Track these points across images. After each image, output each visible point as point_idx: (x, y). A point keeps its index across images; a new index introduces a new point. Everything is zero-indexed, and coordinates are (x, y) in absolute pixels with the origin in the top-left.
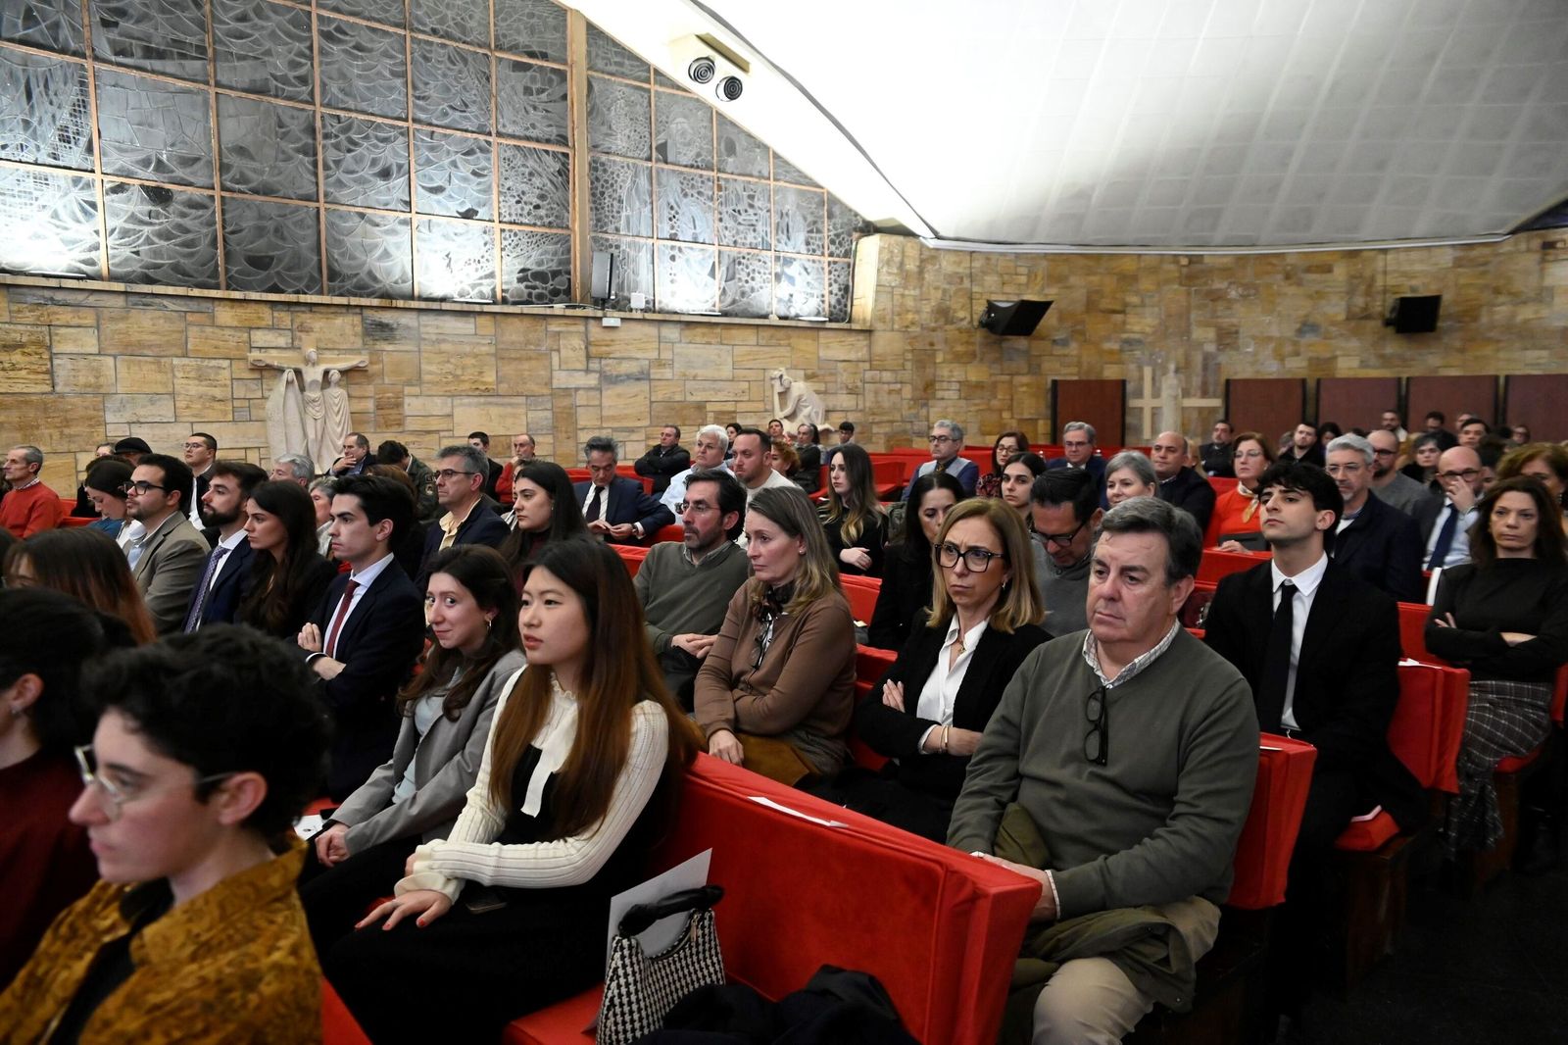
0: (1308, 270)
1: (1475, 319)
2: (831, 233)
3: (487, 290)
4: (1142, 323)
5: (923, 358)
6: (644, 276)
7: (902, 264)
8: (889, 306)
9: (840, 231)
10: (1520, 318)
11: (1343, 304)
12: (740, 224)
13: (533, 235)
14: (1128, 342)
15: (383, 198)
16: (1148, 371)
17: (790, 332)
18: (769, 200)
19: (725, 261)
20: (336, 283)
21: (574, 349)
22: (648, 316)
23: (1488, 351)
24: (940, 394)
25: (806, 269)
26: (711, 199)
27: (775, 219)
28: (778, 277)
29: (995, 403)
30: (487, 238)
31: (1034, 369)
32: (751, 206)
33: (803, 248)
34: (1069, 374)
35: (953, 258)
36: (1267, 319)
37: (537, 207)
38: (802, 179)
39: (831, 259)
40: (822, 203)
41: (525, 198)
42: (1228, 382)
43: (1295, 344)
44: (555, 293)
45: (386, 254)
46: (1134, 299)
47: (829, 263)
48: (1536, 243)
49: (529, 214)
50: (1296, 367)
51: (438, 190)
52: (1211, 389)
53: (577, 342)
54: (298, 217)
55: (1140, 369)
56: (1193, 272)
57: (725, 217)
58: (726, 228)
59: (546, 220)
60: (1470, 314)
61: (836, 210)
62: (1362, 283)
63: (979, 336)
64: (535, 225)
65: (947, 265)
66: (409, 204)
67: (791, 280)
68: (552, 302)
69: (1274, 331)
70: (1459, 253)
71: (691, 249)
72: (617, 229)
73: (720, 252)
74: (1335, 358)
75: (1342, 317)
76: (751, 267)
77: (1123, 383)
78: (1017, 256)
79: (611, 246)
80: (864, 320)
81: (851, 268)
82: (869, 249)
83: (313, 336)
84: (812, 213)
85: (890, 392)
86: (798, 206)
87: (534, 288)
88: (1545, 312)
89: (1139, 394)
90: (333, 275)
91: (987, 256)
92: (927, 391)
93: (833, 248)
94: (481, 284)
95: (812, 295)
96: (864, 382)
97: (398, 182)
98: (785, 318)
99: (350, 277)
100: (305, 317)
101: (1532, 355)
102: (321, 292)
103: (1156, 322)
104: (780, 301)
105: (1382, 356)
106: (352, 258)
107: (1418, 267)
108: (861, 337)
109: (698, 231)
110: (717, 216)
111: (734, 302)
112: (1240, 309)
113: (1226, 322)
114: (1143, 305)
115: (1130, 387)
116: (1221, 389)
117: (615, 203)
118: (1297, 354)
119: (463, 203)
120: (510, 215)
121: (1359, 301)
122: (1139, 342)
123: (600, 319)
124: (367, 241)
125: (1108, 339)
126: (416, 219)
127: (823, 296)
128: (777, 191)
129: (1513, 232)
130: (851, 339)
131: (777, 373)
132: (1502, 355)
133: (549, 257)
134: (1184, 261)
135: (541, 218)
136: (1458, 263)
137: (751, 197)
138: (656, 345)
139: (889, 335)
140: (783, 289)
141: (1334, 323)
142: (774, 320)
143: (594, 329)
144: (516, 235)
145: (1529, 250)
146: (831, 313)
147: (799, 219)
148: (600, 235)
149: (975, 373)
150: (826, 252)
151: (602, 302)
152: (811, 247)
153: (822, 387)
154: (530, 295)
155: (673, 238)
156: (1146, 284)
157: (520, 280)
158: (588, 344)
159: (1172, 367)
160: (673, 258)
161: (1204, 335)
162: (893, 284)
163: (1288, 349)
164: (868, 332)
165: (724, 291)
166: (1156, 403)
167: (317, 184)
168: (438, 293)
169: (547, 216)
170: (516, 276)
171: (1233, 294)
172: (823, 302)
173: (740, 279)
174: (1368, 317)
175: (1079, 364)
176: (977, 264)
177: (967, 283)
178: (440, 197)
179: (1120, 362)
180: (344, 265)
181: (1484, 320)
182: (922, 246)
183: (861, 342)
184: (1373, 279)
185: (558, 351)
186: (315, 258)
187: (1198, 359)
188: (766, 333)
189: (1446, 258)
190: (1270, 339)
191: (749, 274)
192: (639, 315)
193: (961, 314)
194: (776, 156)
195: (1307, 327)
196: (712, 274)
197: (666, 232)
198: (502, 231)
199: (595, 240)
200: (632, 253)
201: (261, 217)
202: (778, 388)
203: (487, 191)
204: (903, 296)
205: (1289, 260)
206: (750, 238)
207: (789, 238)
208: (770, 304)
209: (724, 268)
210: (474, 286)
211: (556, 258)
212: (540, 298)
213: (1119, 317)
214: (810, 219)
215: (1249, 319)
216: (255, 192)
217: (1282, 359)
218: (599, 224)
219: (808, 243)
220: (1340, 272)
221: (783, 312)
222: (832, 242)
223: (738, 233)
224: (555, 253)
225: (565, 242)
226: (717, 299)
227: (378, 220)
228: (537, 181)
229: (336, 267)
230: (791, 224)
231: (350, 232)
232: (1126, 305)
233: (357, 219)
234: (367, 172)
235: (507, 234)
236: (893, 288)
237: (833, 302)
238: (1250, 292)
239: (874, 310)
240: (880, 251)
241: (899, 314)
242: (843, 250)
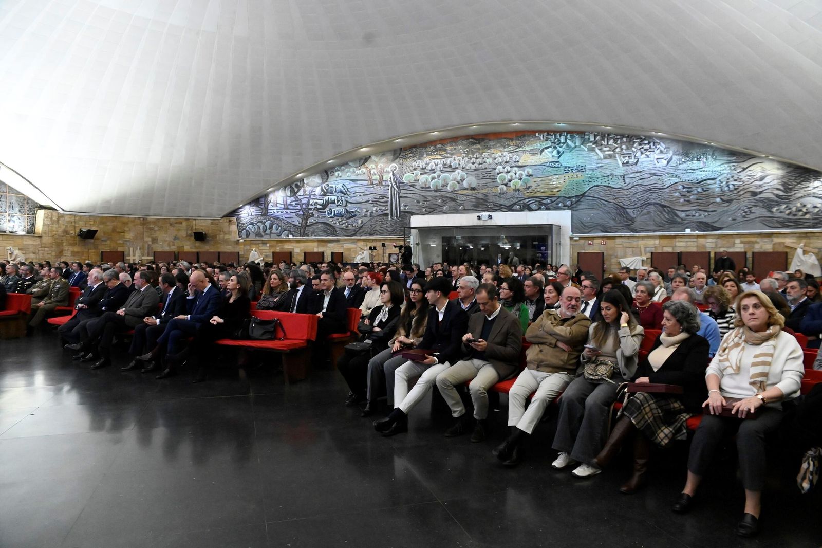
0: (176, 223)
1: (216, 237)
2: (28, 208)
4: (129, 236)
5: (59, 244)
7: (51, 218)
8: (47, 230)
9: (31, 207)
10: (225, 238)
11: (185, 233)
14: (126, 241)
16: (131, 249)
17: (14, 237)
18: (6, 199)
23: (219, 246)
24: (65, 254)
25: (19, 218)
27: (8, 204)
28: (9, 221)
29: (83, 257)
31: (96, 248)
33: (18, 213)
34: (107, 249)
35: (69, 216)
36: (165, 236)
38: (18, 193)
40: (24, 200)
42: (154, 252)
43: (173, 242)
46: (127, 229)
47: (27, 217)
48: (228, 220)
50: (174, 248)
52: (150, 254)
55: (129, 248)
56: (144, 222)
60: (215, 236)
61: (30, 202)
62: (190, 227)
63: (77, 238)
65: (67, 218)
67: (14, 221)
69: (167, 239)
70: (212, 221)
74: (183, 246)
75: (185, 236)
77: (123, 252)
78: (90, 216)
80: (39, 233)
81: (35, 218)
82: (41, 214)
84: (21, 202)
85: (48, 254)
86: (16, 201)
88: (230, 237)
89: (129, 255)
91: (80, 216)
92: (61, 253)
93: (28, 212)
95: (21, 226)
96: (38, 251)
101: (229, 247)
103: (133, 236)
104: (10, 227)
105: (195, 246)
107: (204, 224)
108: (38, 238)
112: (158, 233)
113: (154, 236)
114: (130, 230)
115: (126, 253)
116: (153, 254)
118: (174, 245)
121: (189, 232)
122: (129, 241)
125: (119, 240)
127: (25, 226)
128: (9, 196)
129: (223, 217)
130: (34, 239)
131: (9, 248)
132: (222, 247)
134: (142, 219)
136: (212, 223)
139: (48, 238)
140: (11, 224)
141: (184, 237)
142: (8, 233)
145: (226, 222)
146: (28, 231)
147: (17, 204)
149: (76, 249)
150: (26, 213)
153: (24, 252)
156: (131, 225)
159: (139, 248)
161: (148, 239)
162: (49, 224)
163: (171, 244)
164: (40, 237)
166: (134, 258)
171: (156, 228)
172: (25, 228)
174: (191, 236)
175: (110, 246)
176: (77, 218)
177: (73, 224)
179: (123, 246)
181: (218, 238)
182: (59, 213)
183: (38, 240)
184: (192, 226)
187: (147, 246)
188: (6, 237)
189: (209, 222)
190: (167, 241)
193: (72, 232)
194: (9, 186)
195: (176, 238)
202: (9, 252)
204: (52, 227)
205: (171, 220)
207: (13, 210)
208: (6, 228)
213: (123, 234)
214: (20, 204)
215: (161, 235)
217: (170, 247)
219: (20, 211)
220: (184, 224)
221: (11, 231)
222: (28, 211)
230: (14, 206)
232: (125, 230)
237: (28, 228)
238: (161, 228)
239: (42, 231)
240: (45, 214)
241: (51, 232)
242: (32, 213)
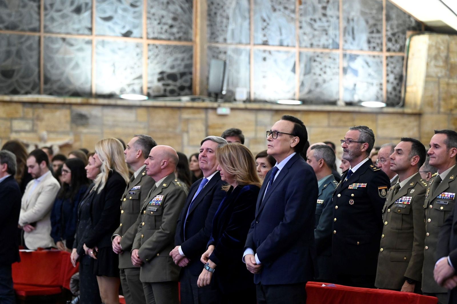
2: (389, 33)
3: (137, 88)
6: (243, 74)
7: (447, 58)
8: (436, 93)
9: (396, 30)
12: (315, 30)
13: (167, 47)
15: (77, 26)
17: (355, 116)
18: (338, 9)
19: (304, 59)
20: (48, 86)
21: (198, 131)
22: (249, 106)
25: (367, 63)
26: (294, 11)
27: (343, 24)
28: (345, 70)
30: (138, 50)
32: (325, 15)
33: (365, 46)
37: (171, 26)
39: (388, 54)
40: (381, 9)
41: (164, 20)
44: (182, 88)
45: (77, 66)
47: (387, 57)
49: (166, 31)
51: (108, 19)
53: (200, 126)
54: (28, 43)
57: (304, 25)
58: (305, 34)
59: (177, 36)
61: (394, 14)
64: (169, 40)
66: (91, 29)
67: (355, 72)
68: (179, 95)
71: (278, 51)
72: (225, 40)
73: (300, 53)
76: (323, 64)
79: (220, 52)
80: (415, 105)
81: (404, 61)
82: (420, 47)
83: (44, 123)
84: (373, 18)
86: (363, 13)
87: (168, 85)
90: (47, 80)
93: (390, 45)
94: (133, 84)
95: (372, 84)
97: (86, 15)
98: (349, 104)
99: (56, 81)
100: (40, 111)
102: (39, 93)
104: (346, 89)
106: (58, 68)
108: (412, 119)
109: (284, 37)
110: (298, 25)
111: (310, 92)
117: (225, 20)
119: (124, 27)
120: (154, 33)
123: (215, 109)
124: (67, 56)
126: (96, 40)
127: (381, 84)
130: (404, 120)
133: (179, 62)
135: (173, 34)
137: (324, 8)
138: (253, 128)
139: (435, 117)
140: (349, 80)
142: (341, 106)
143: (211, 115)
144: (157, 47)
146: (388, 98)
147: (363, 23)
148: (214, 45)
150: (384, 48)
151: (217, 96)
152: (372, 45)
154: (165, 90)
155: (265, 43)
157: (159, 80)
158: (207, 127)
160: (265, 59)
162: (439, 75)
164: (418, 115)
165: (302, 84)
167: (40, 20)
168: (106, 90)
169: (178, 32)
170: (157, 77)
172: (381, 89)
173: (315, 74)
178: (110, 23)
180: (54, 74)
183: (412, 122)
185: (187, 132)
186: (37, 70)
188: (336, 117)
191: (321, 69)
192: (242, 105)
196: (294, 70)
197: (260, 39)
198: (149, 45)
199: (210, 48)
200: (235, 57)
201: (9, 44)
203: (139, 17)
204: (448, 84)
206: (324, 40)
207: (354, 38)
208: (338, 93)
209: (303, 65)
210: (129, 85)
211: (183, 64)
212: (172, 92)
214: (371, 22)
216: (7, 28)
218: (213, 36)
219: (369, 42)
221: (348, 99)
222: (390, 40)
223: (314, 36)
224: (183, 60)
225: (189, 50)
226: (297, 90)
227: (73, 42)
228: (171, 7)
229: (49, 75)
230: (356, 27)
231: (57, 51)
233: (61, 42)
234: (68, 9)
235: (151, 47)
236: (439, 78)
237: (390, 89)
239: (424, 97)
240: (430, 47)
241: (445, 100)
242: (398, 46)
